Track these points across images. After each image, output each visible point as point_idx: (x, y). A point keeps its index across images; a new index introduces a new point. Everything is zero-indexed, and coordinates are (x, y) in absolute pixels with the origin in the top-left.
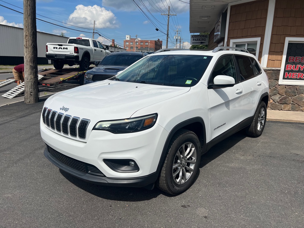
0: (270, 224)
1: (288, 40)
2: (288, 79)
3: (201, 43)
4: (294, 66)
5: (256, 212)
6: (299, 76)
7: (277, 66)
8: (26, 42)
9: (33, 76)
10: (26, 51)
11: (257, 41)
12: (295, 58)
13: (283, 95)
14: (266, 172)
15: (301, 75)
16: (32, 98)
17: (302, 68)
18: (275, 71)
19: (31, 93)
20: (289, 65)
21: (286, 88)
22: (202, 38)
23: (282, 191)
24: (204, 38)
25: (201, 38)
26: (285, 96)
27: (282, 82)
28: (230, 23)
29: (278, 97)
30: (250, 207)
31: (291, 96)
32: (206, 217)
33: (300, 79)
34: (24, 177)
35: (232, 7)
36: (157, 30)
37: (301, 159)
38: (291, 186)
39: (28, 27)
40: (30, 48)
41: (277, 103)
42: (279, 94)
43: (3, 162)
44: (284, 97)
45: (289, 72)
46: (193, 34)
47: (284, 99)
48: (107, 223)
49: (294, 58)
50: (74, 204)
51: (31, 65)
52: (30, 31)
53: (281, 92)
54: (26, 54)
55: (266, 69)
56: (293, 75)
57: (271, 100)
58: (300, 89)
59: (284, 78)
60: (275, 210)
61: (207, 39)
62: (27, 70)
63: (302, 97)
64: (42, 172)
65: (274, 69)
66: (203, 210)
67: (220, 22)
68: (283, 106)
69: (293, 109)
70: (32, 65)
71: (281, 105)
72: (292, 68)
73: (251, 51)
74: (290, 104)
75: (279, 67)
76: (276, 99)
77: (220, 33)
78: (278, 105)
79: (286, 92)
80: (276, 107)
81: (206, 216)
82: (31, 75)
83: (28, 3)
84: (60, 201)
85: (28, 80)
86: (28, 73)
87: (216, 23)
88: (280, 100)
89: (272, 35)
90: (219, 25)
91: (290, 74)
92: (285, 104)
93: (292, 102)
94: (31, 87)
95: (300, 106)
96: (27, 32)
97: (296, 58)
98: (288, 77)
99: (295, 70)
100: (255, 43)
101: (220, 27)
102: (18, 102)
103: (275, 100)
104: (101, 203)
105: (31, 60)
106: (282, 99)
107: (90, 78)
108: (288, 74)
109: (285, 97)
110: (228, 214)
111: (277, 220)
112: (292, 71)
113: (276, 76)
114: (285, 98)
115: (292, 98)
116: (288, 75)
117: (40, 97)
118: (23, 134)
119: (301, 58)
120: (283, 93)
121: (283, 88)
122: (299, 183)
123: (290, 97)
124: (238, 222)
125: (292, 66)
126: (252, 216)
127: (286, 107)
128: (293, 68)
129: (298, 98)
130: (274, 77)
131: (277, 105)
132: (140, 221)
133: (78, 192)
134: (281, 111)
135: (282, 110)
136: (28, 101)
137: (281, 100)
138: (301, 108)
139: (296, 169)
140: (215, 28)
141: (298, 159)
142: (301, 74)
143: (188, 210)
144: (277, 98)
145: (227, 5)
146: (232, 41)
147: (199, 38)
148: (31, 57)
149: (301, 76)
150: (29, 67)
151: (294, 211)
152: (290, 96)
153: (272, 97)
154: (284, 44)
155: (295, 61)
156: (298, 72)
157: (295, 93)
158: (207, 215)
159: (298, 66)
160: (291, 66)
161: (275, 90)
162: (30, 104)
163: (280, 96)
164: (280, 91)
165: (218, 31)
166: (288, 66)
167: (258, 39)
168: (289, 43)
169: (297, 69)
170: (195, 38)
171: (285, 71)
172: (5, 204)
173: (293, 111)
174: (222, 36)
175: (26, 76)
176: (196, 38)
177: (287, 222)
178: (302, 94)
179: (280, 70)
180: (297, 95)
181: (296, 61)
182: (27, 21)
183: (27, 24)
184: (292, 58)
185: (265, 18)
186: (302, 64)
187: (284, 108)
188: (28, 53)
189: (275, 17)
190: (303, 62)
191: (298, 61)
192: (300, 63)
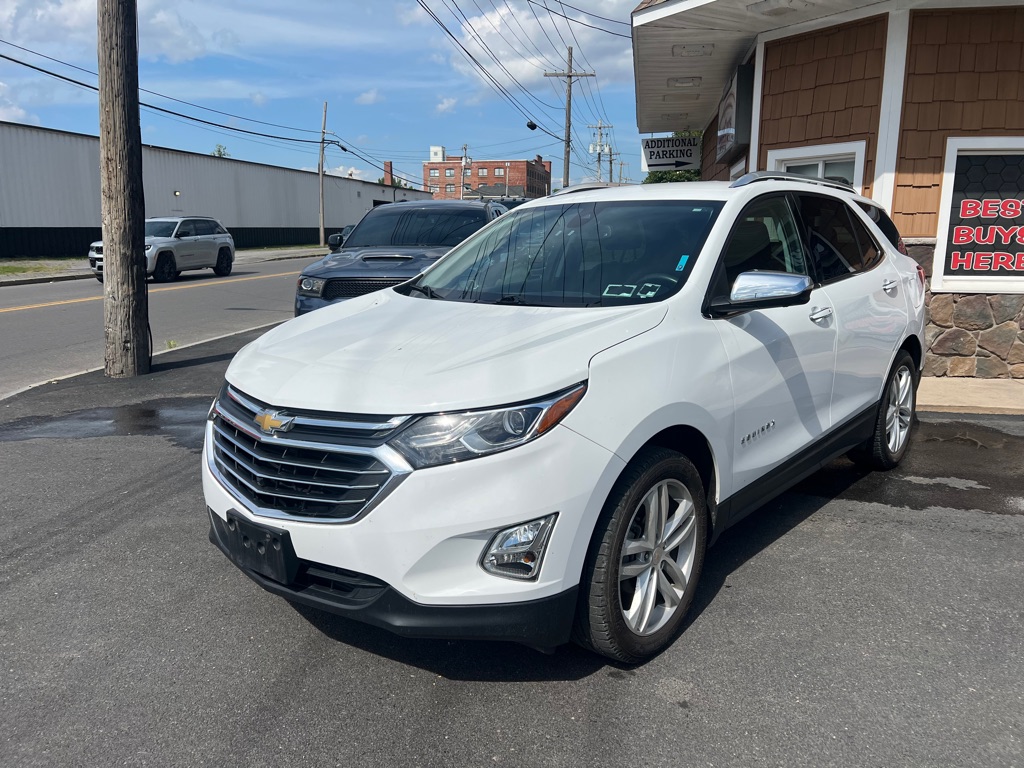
0: (884, 720)
1: (955, 146)
2: (961, 272)
3: (678, 164)
4: (979, 230)
5: (844, 687)
6: (997, 262)
7: (923, 233)
8: (109, 179)
9: (131, 288)
10: (107, 209)
11: (854, 154)
12: (982, 205)
13: (948, 327)
14: (882, 569)
15: (1003, 259)
16: (130, 360)
17: (1006, 236)
18: (919, 250)
19: (126, 342)
20: (965, 230)
21: (955, 302)
22: (680, 148)
23: (929, 623)
24: (686, 148)
25: (675, 148)
26: (955, 328)
27: (941, 282)
28: (763, 97)
29: (932, 334)
30: (826, 671)
31: (975, 329)
32: (684, 705)
33: (1002, 272)
34: (118, 599)
35: (769, 46)
36: (532, 126)
37: (997, 529)
38: (960, 610)
39: (115, 131)
40: (121, 199)
41: (929, 353)
42: (934, 323)
43: (48, 558)
44: (950, 334)
45: (963, 249)
46: (648, 136)
47: (953, 340)
48: (379, 726)
49: (978, 205)
50: (276, 674)
51: (124, 254)
52: (120, 145)
53: (941, 315)
54: (108, 216)
56: (978, 261)
58: (1001, 306)
59: (948, 271)
60: (904, 679)
61: (696, 152)
62: (114, 268)
63: (1011, 330)
64: (172, 585)
65: (913, 241)
66: (676, 684)
67: (732, 94)
68: (948, 364)
69: (984, 372)
70: (129, 253)
71: (944, 358)
72: (974, 238)
74: (973, 356)
75: (931, 234)
76: (925, 340)
77: (732, 131)
78: (932, 358)
79: (957, 317)
80: (926, 367)
81: (685, 702)
82: (125, 286)
83: (114, 56)
84: (231, 668)
85: (116, 303)
86: (114, 278)
87: (722, 100)
88: (940, 341)
89: (903, 131)
90: (730, 106)
91: (969, 256)
92: (955, 355)
93: (978, 349)
94: (126, 323)
95: (1004, 360)
96: (112, 149)
97: (986, 204)
98: (961, 266)
99: (983, 242)
100: (848, 163)
101: (732, 112)
102: (85, 372)
104: (357, 671)
105: (123, 236)
106: (945, 340)
107: (317, 292)
108: (962, 256)
109: (956, 331)
110: (755, 693)
111: (909, 709)
112: (974, 247)
114: (955, 336)
115: (977, 336)
116: (962, 261)
117: (154, 354)
118: (106, 473)
119: (1001, 203)
120: (947, 321)
121: (947, 304)
122: (987, 600)
123: (970, 333)
124: (785, 717)
125: (975, 231)
126: (831, 698)
127: (961, 366)
128: (978, 238)
129: (999, 335)
131: (928, 358)
132: (478, 721)
133: (286, 641)
134: (945, 379)
135: (945, 374)
136: (118, 367)
137: (941, 344)
138: (1010, 368)
139: (980, 558)
140: (717, 116)
141: (990, 527)
142: (1004, 255)
143: (629, 685)
144: (929, 335)
145: (752, 40)
146: (773, 156)
147: (671, 149)
148: (125, 228)
149: (1006, 263)
150: (118, 258)
151: (965, 682)
152: (970, 327)
154: (941, 159)
155: (981, 212)
156: (993, 248)
157: (987, 317)
158: (687, 699)
159: (993, 229)
160: (970, 232)
162: (124, 380)
163: (938, 329)
164: (937, 313)
165: (728, 125)
166: (958, 230)
167: (858, 148)
168: (958, 156)
169: (990, 240)
170: (655, 150)
171: (950, 248)
172: (64, 681)
173: (984, 377)
174: (742, 141)
175: (109, 289)
176: (660, 150)
177: (941, 713)
178: (1011, 320)
179: (934, 246)
180: (995, 326)
181: (985, 213)
182: (111, 114)
183: (112, 123)
184: (971, 203)
185: (878, 79)
186: (1007, 223)
187: (953, 370)
188: (114, 214)
189: (910, 75)
190: (1009, 215)
191: (992, 214)
192: (998, 221)
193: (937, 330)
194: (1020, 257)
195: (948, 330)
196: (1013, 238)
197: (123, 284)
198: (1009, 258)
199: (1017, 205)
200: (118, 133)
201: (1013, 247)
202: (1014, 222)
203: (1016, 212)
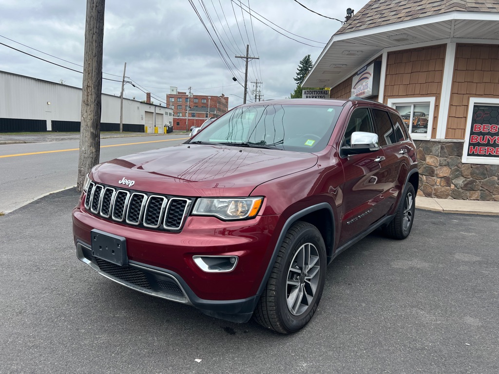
2: (473, 155)
4: (481, 137)
6: (488, 151)
7: (460, 137)
8: (88, 96)
9: (94, 149)
10: (85, 110)
11: (430, 102)
13: (468, 178)
15: (490, 150)
17: (492, 140)
18: (457, 145)
20: (475, 136)
21: (472, 167)
24: (323, 95)
26: (471, 179)
27: (466, 159)
29: (462, 181)
31: (480, 179)
33: (490, 156)
36: (235, 79)
39: (92, 73)
40: (92, 106)
41: (460, 190)
42: (463, 176)
45: (474, 145)
47: (471, 184)
49: (481, 126)
51: (92, 132)
52: (94, 79)
53: (466, 173)
54: (85, 114)
55: (444, 141)
56: (480, 150)
57: (452, 185)
58: (491, 170)
59: (469, 155)
61: (327, 97)
62: (87, 139)
63: (494, 180)
65: (455, 141)
68: (468, 194)
69: (483, 198)
70: (94, 132)
71: (467, 192)
72: (479, 141)
73: (420, 115)
74: (479, 191)
75: (463, 138)
76: (459, 184)
78: (462, 192)
79: (472, 174)
80: (459, 195)
82: (92, 148)
83: (94, 37)
85: (86, 155)
86: (87, 144)
87: (356, 74)
89: (452, 94)
90: (367, 78)
91: (477, 148)
92: (471, 190)
93: (481, 188)
95: (491, 193)
96: (90, 81)
97: (484, 126)
98: (473, 152)
99: (482, 142)
100: (427, 105)
101: (369, 81)
103: (457, 184)
105: (92, 124)
108: (474, 148)
112: (479, 144)
113: (458, 151)
114: (471, 182)
115: (480, 182)
116: (474, 150)
119: (490, 126)
120: (468, 176)
121: (469, 168)
123: (478, 181)
125: (479, 138)
127: (474, 195)
129: (489, 182)
130: (455, 153)
131: (460, 191)
134: (467, 201)
137: (466, 185)
138: (493, 196)
142: (491, 148)
144: (460, 181)
145: (381, 50)
146: (390, 101)
148: (93, 120)
149: (491, 152)
150: (89, 134)
152: (478, 179)
153: (453, 181)
154: (467, 106)
156: (486, 145)
157: (485, 174)
159: (486, 137)
160: (477, 138)
161: (457, 170)
164: (464, 172)
166: (473, 137)
167: (432, 100)
168: (474, 106)
169: (485, 142)
170: (309, 95)
171: (470, 144)
173: (483, 200)
174: (375, 94)
175: (83, 149)
176: (311, 95)
178: (494, 176)
179: (464, 143)
180: (488, 178)
181: (483, 130)
182: (91, 65)
183: (91, 69)
184: (478, 126)
185: (442, 71)
186: (492, 135)
187: (470, 197)
188: (89, 113)
189: (456, 70)
190: (493, 131)
191: (486, 131)
192: (489, 134)
193: (464, 180)
194: (497, 149)
195: (468, 180)
196: (495, 141)
197: (91, 146)
198: (493, 150)
199: (497, 127)
200: (94, 74)
201: (494, 145)
202: (495, 134)
203: (496, 130)
